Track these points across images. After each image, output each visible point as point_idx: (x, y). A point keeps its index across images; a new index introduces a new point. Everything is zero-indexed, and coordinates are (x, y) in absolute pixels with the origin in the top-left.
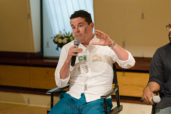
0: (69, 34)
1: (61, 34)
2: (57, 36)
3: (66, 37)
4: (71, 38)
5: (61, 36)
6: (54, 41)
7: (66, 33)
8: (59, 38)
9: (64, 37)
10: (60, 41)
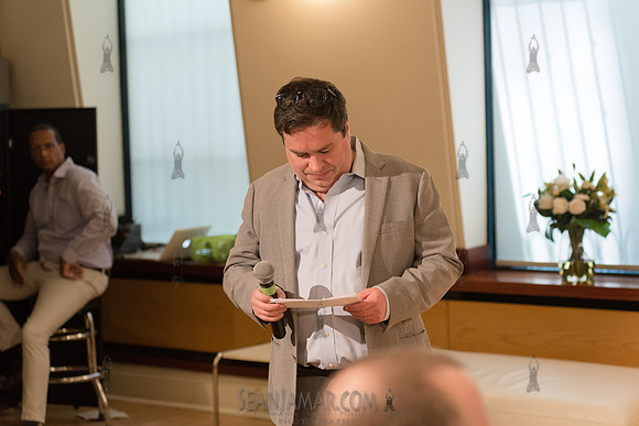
0: (592, 179)
1: (561, 181)
2: (549, 187)
3: (583, 191)
4: (600, 194)
5: (563, 189)
6: (536, 205)
7: (583, 178)
8: (555, 197)
9: (573, 190)
10: (560, 206)
